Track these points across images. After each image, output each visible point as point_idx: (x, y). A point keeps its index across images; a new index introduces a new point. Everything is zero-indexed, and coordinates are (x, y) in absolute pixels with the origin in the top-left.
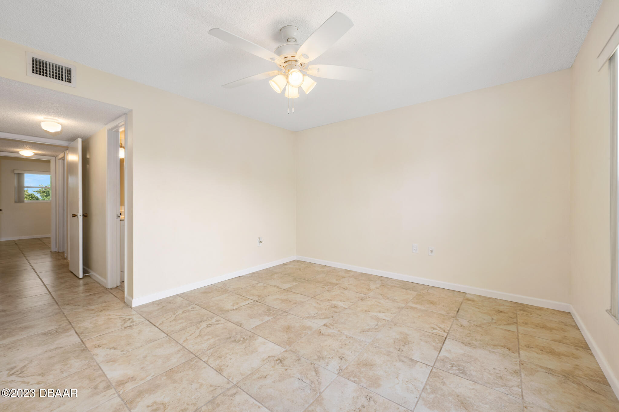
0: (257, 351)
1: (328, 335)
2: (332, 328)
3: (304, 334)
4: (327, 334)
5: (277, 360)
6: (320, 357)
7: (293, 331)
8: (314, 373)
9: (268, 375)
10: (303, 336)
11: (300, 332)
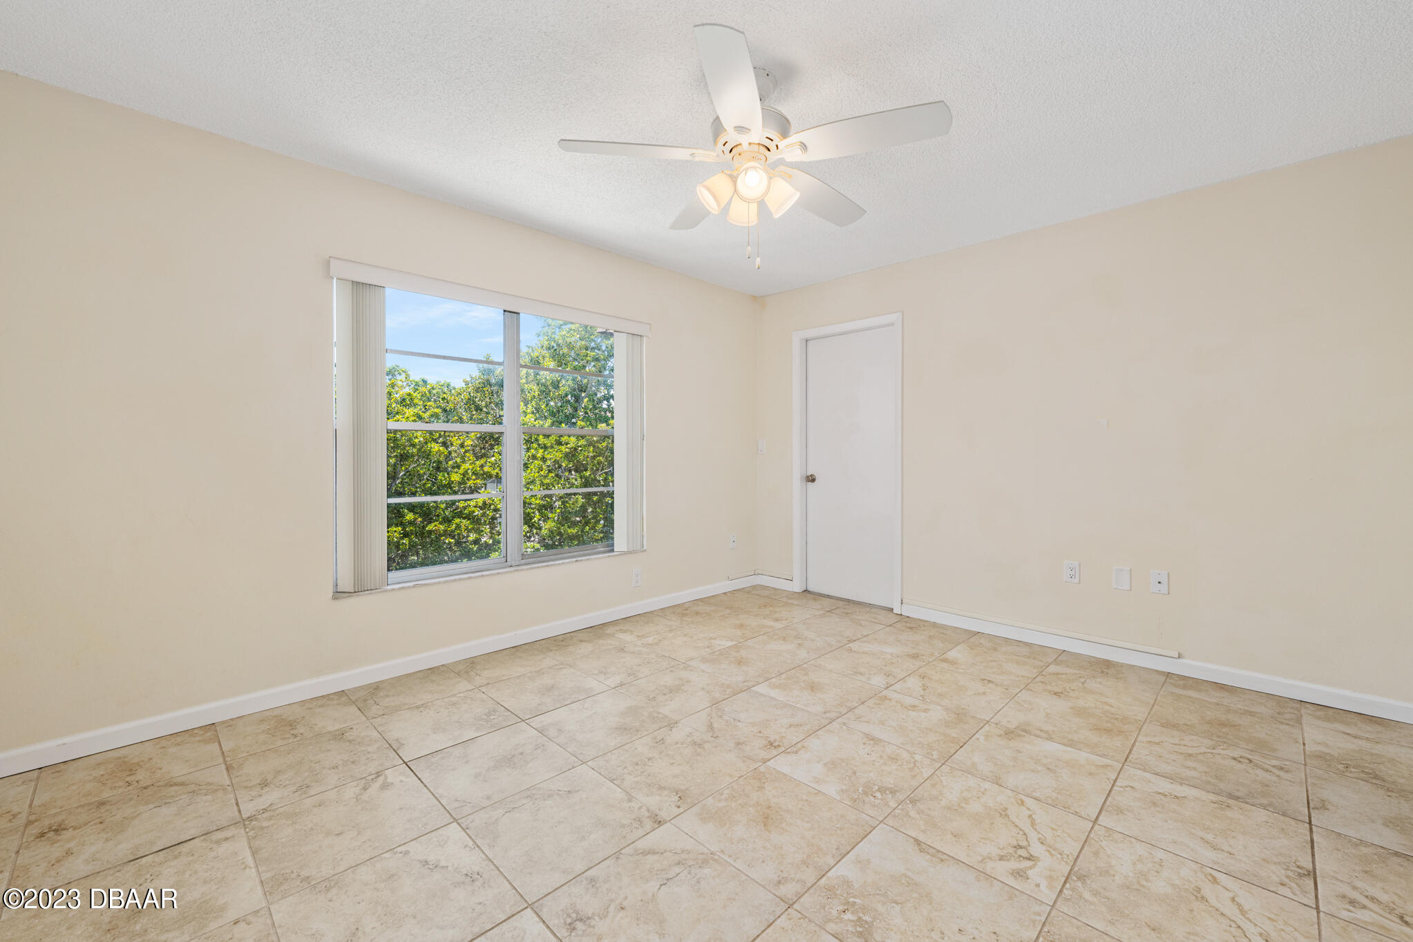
0: (825, 765)
1: (665, 789)
2: (644, 810)
3: (723, 797)
4: (666, 792)
5: (779, 746)
6: (700, 745)
7: (751, 809)
8: (715, 725)
9: (787, 728)
10: (725, 792)
11: (733, 805)
